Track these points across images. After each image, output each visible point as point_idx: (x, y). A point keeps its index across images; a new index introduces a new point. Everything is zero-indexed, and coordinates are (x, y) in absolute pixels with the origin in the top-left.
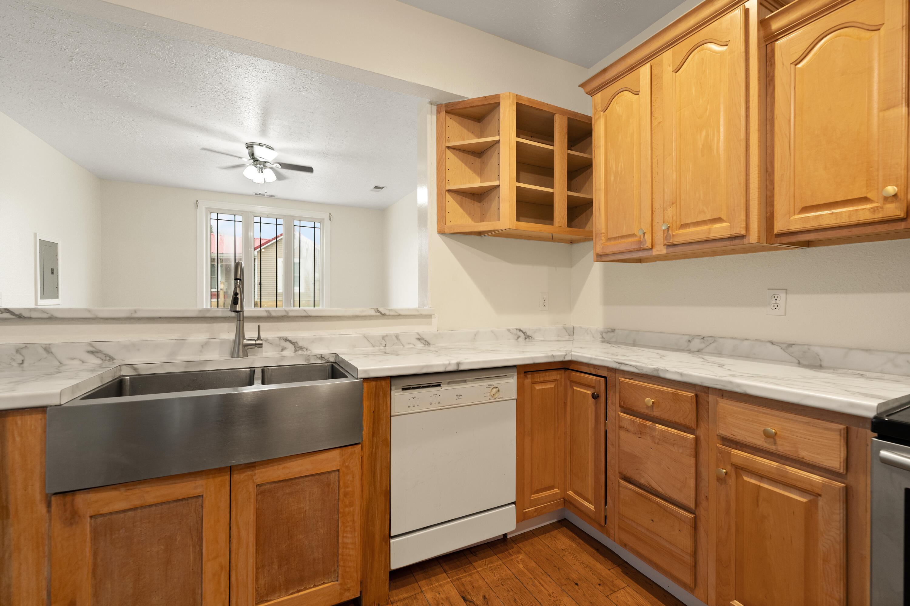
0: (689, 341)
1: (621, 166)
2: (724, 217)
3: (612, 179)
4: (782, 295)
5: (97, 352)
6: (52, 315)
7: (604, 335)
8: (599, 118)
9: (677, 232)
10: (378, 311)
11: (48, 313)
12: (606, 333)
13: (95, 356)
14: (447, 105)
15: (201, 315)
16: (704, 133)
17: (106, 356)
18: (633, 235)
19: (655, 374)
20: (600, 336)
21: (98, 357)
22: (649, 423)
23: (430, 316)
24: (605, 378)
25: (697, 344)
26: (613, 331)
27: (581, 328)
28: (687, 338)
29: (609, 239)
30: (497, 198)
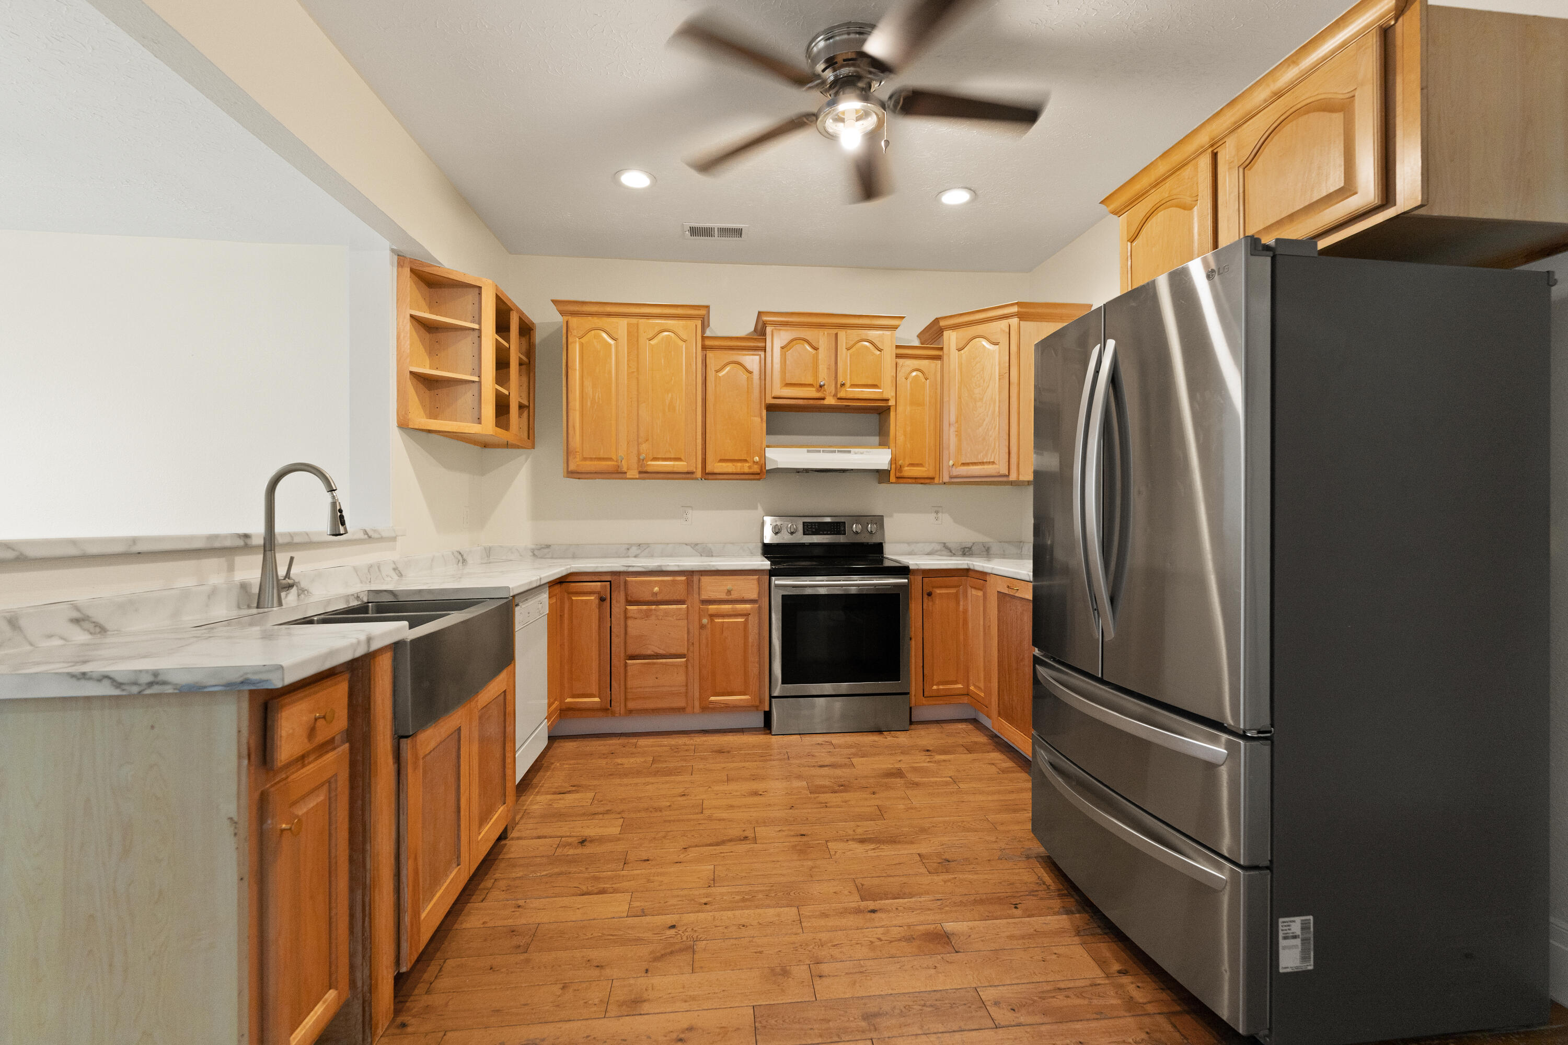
0: (628, 549)
1: (598, 396)
2: (683, 458)
3: (589, 404)
4: (690, 511)
5: (83, 620)
6: (21, 554)
7: (536, 552)
9: (649, 463)
10: (366, 532)
11: (13, 550)
12: (539, 550)
13: (81, 627)
14: (413, 261)
15: (209, 546)
16: (670, 395)
17: (95, 626)
18: (610, 459)
19: (659, 569)
20: (531, 554)
21: (85, 630)
22: (654, 607)
23: (394, 539)
24: (610, 581)
25: (634, 550)
26: (548, 546)
27: (501, 547)
28: (627, 546)
29: (585, 459)
30: (469, 394)
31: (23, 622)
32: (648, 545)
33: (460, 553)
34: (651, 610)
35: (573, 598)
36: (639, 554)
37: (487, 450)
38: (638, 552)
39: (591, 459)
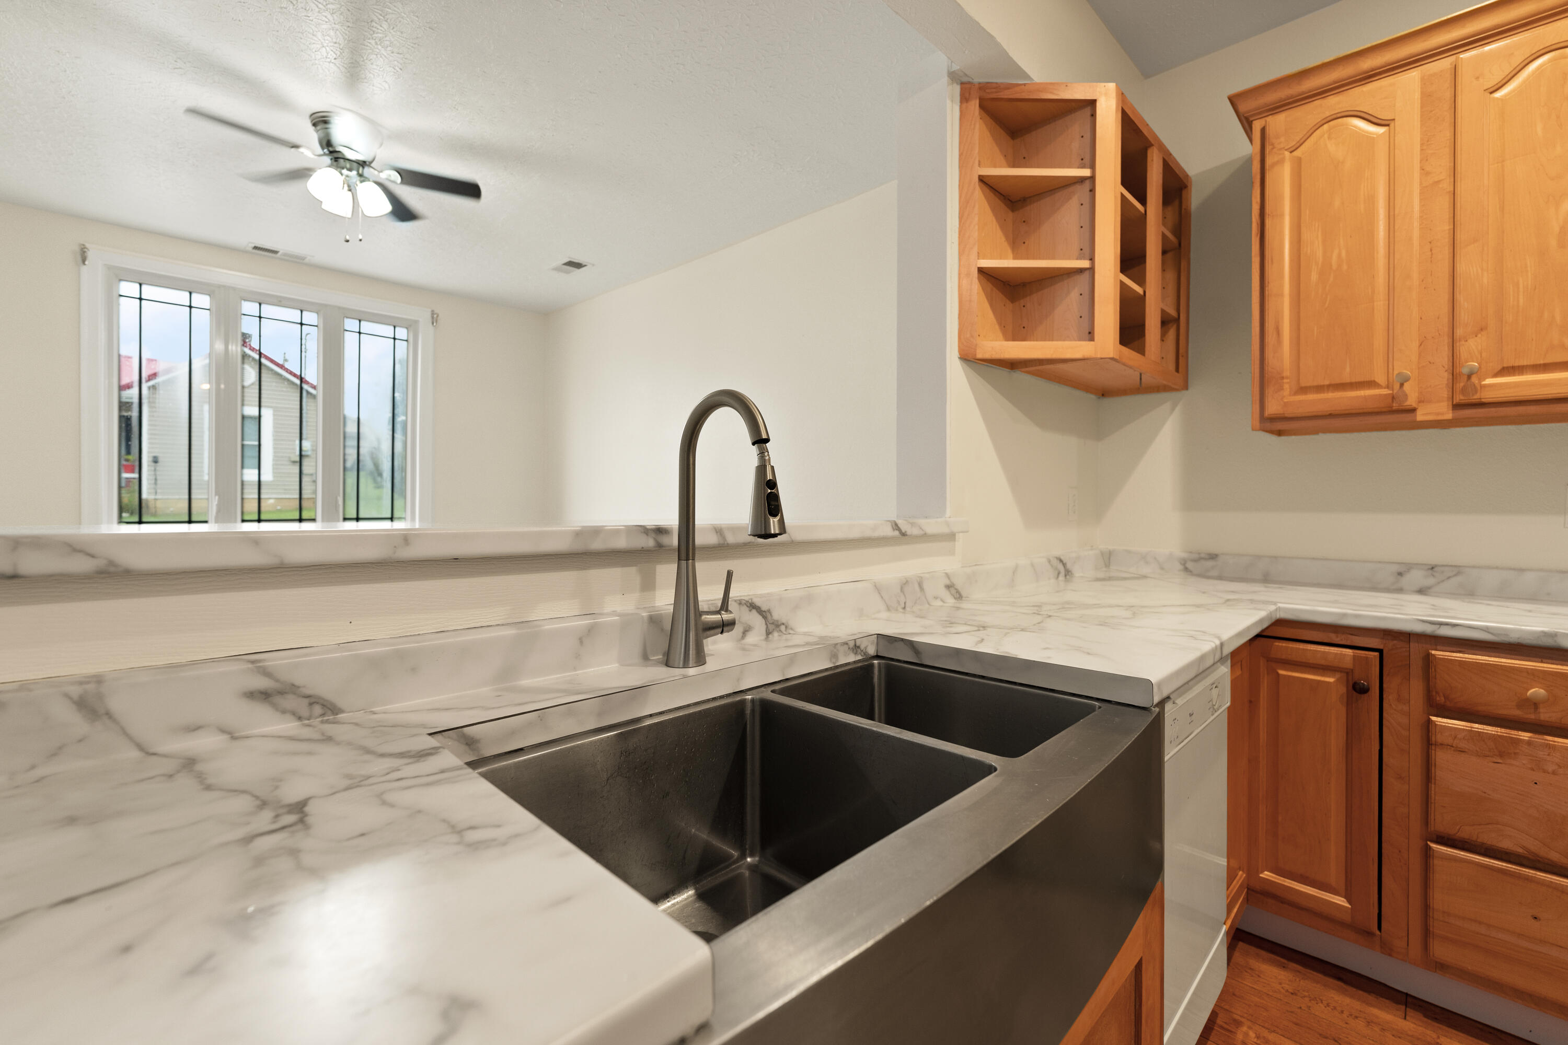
0: (1400, 574)
1: (1339, 255)
3: (1314, 276)
5: (281, 693)
6: (111, 563)
7: (1190, 565)
8: (1281, 161)
9: (1488, 381)
10: (896, 527)
11: (93, 556)
12: (1195, 561)
13: (275, 707)
14: (984, 85)
17: (311, 704)
18: (1371, 384)
20: (1181, 567)
21: (284, 712)
22: (1525, 736)
23: (951, 537)
24: (1380, 651)
25: (1417, 577)
26: (1213, 557)
27: (1129, 552)
28: (1395, 568)
29: (1303, 390)
30: (1074, 295)
31: (117, 704)
32: (1458, 570)
33: (1061, 561)
34: (1517, 741)
35: (1281, 672)
36: (1429, 588)
37: (1107, 402)
38: (1430, 581)
39: (1319, 389)
